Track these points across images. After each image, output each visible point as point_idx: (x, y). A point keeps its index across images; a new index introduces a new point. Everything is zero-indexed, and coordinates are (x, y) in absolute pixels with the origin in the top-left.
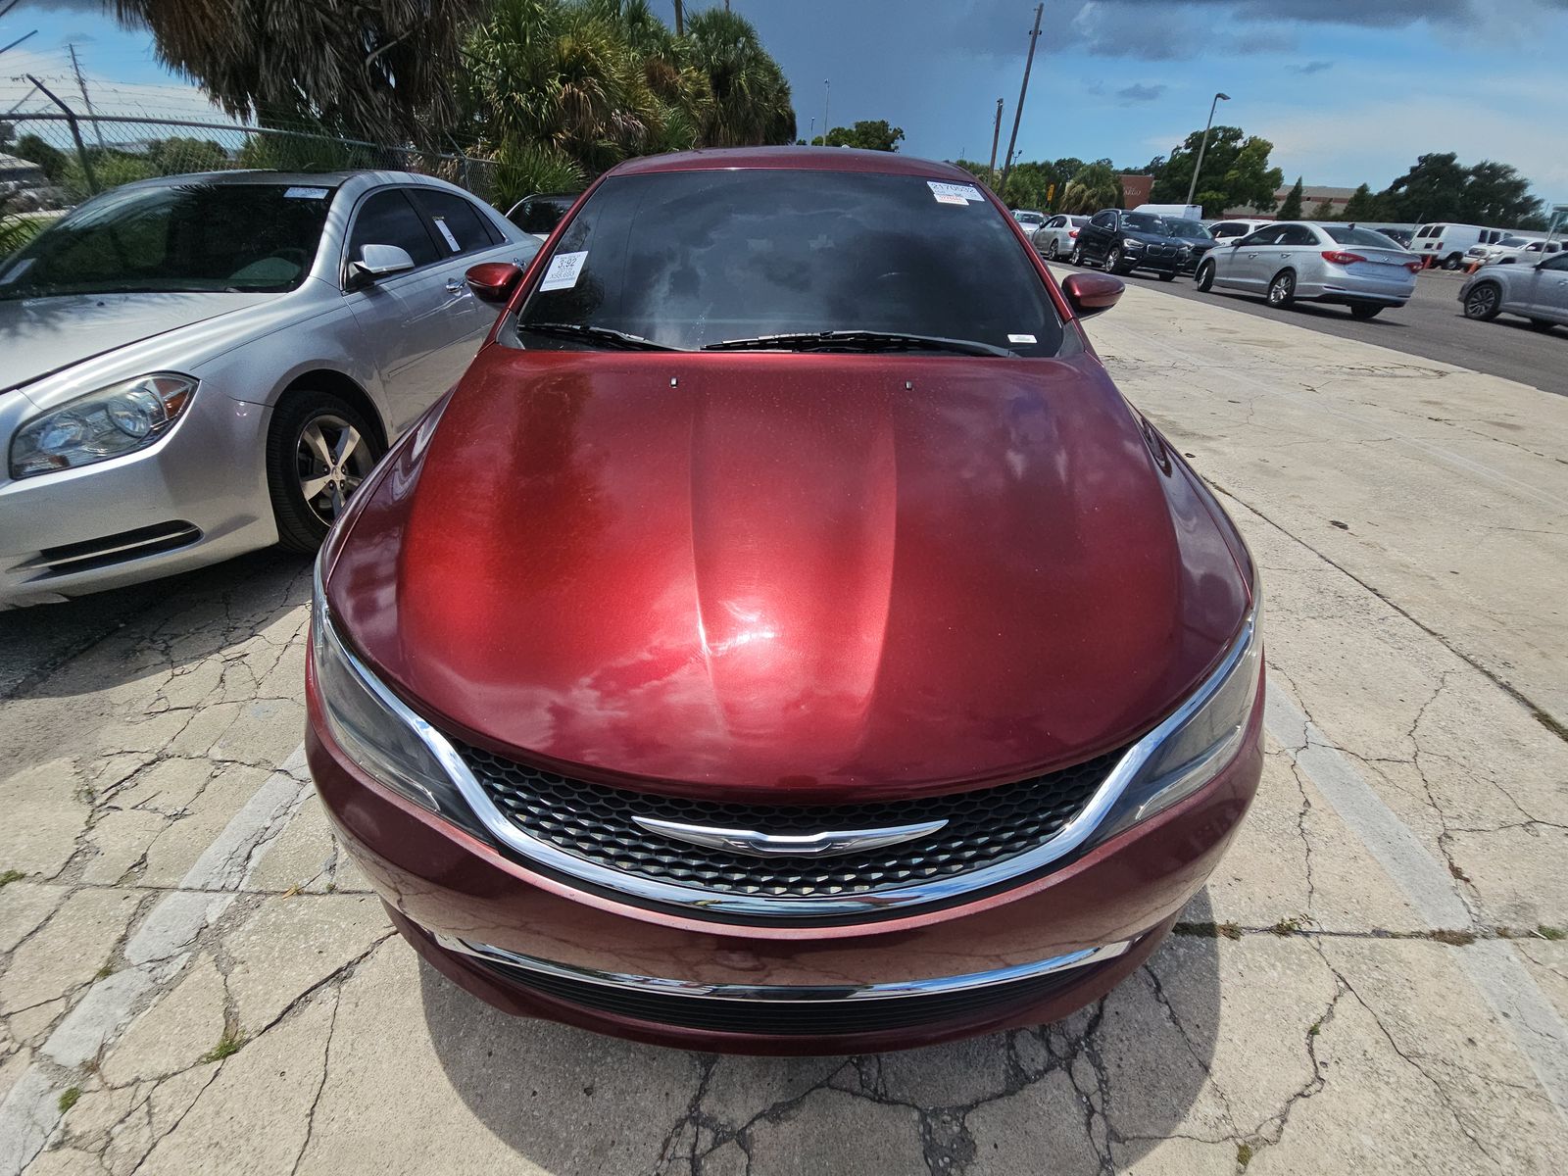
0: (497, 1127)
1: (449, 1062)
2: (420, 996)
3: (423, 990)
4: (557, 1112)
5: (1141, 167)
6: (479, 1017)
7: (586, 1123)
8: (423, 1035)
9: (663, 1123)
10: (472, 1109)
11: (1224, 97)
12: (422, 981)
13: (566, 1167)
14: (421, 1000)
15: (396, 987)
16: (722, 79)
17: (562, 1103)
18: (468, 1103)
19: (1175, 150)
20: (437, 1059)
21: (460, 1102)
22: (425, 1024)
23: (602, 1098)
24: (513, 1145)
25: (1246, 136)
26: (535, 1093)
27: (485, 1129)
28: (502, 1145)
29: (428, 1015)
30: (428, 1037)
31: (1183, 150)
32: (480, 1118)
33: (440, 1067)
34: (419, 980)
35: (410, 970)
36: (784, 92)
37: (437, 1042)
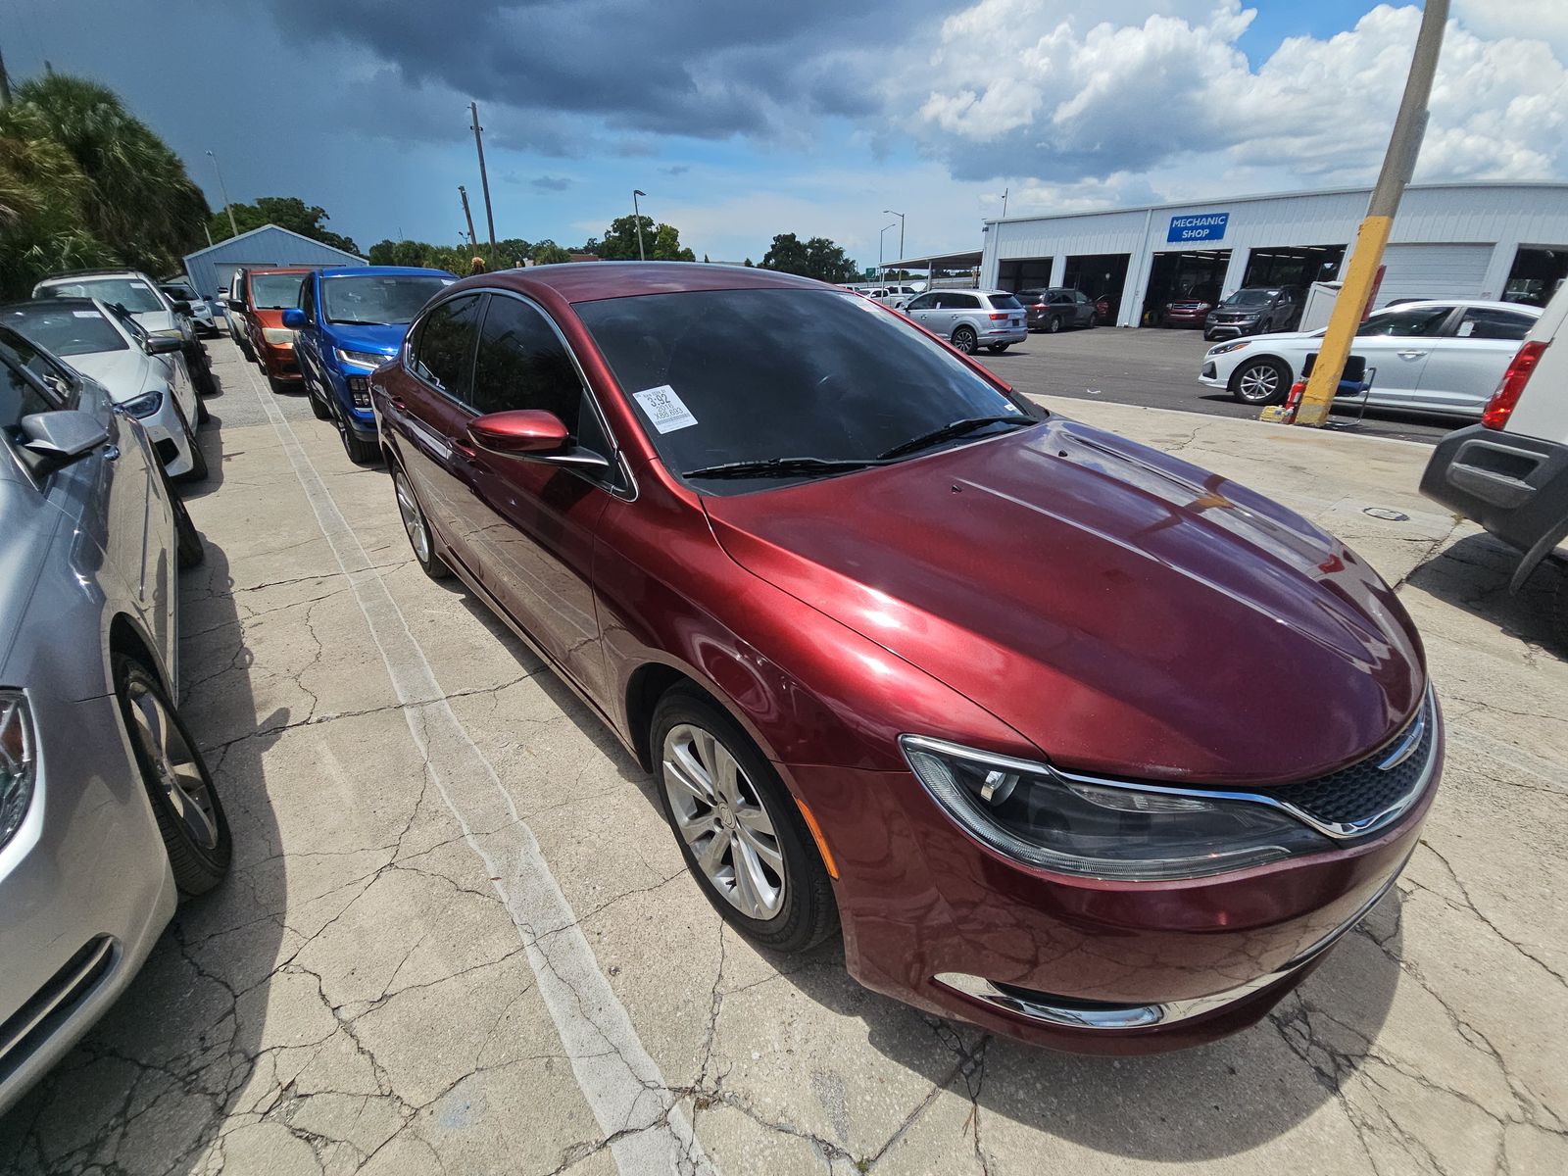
0: (1235, 1148)
1: (1155, 1154)
2: (1070, 1144)
3: (1065, 1138)
4: (1242, 1101)
5: (581, 247)
6: (1121, 1109)
7: (1258, 1088)
8: (1115, 1161)
9: (1277, 1041)
10: (1210, 1158)
11: (642, 194)
12: (1054, 1134)
13: (1288, 1119)
14: (1076, 1145)
15: (1047, 1159)
16: (86, 151)
17: (1234, 1093)
18: (1201, 1159)
19: (606, 234)
20: (1146, 1162)
21: (1198, 1164)
22: (1105, 1154)
23: (1241, 1066)
24: (1255, 1144)
25: (656, 223)
26: (1217, 1108)
27: (1234, 1157)
28: (1252, 1152)
29: (1097, 1147)
30: (1120, 1159)
31: (612, 234)
32: (1221, 1156)
33: (1157, 1164)
34: (1051, 1136)
35: (1035, 1139)
36: (174, 167)
37: (1129, 1154)
